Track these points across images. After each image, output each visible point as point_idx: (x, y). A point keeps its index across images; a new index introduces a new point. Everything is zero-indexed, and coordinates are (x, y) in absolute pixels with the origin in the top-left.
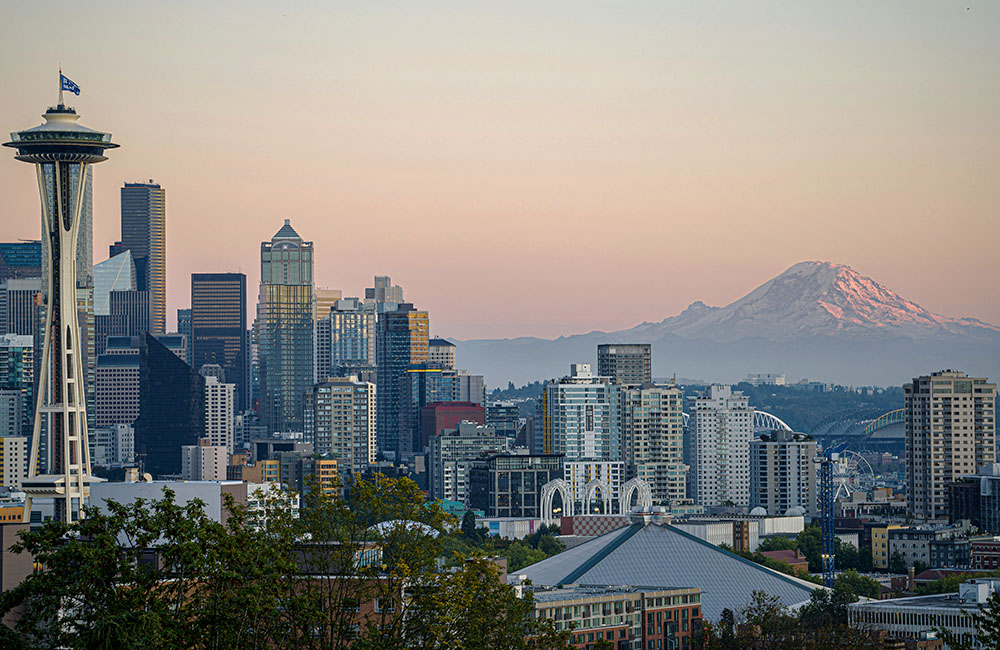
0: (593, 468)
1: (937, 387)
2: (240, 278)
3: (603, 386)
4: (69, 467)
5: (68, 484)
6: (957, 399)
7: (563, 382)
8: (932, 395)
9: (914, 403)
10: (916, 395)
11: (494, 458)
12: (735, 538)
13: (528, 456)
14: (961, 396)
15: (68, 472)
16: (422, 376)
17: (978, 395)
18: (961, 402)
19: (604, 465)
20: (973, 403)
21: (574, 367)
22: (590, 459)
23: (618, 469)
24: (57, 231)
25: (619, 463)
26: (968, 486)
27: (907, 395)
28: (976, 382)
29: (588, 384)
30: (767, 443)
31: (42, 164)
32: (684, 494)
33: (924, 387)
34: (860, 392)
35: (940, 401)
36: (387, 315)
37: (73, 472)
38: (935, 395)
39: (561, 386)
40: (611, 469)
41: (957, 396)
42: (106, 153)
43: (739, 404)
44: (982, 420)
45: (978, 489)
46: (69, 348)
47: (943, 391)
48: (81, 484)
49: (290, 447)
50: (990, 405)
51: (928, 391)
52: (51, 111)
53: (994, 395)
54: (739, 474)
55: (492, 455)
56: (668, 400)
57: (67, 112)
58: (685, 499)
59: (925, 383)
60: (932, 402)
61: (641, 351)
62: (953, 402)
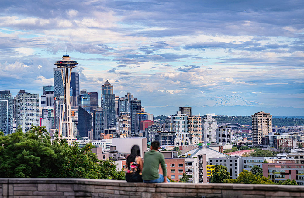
0: (182, 135)
1: (259, 115)
2: (97, 93)
3: (184, 116)
4: (69, 135)
5: (69, 139)
6: (263, 118)
7: (175, 115)
8: (258, 117)
9: (254, 119)
10: (255, 117)
11: (160, 133)
12: (220, 150)
13: (168, 132)
14: (264, 117)
15: (68, 136)
16: (140, 115)
17: (268, 117)
18: (264, 119)
19: (185, 134)
20: (267, 119)
21: (177, 112)
22: (181, 133)
23: (188, 135)
24: (65, 83)
25: (188, 134)
26: (266, 137)
27: (252, 117)
28: (268, 114)
29: (180, 116)
30: (221, 129)
31: (62, 68)
32: (202, 140)
33: (256, 116)
34: (231, 117)
35: (260, 119)
36: (132, 101)
37: (70, 137)
38: (259, 117)
39: (174, 117)
40: (186, 135)
41: (263, 117)
42: (76, 65)
43: (213, 120)
44: (269, 123)
45: (269, 138)
46: (68, 109)
47: (261, 117)
48: (71, 139)
49: (114, 131)
50: (271, 119)
51: (257, 117)
52: (64, 56)
53: (271, 117)
54: (214, 135)
55: (160, 132)
56: (198, 119)
57: (67, 56)
58: (202, 141)
59: (257, 115)
60: (258, 119)
61: (189, 109)
62: (263, 119)
